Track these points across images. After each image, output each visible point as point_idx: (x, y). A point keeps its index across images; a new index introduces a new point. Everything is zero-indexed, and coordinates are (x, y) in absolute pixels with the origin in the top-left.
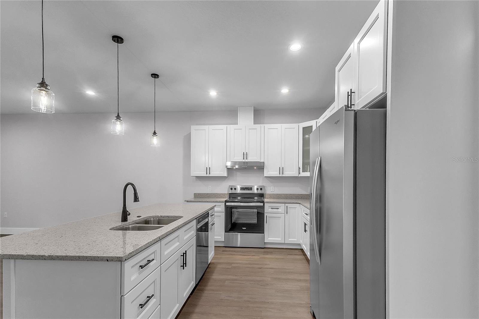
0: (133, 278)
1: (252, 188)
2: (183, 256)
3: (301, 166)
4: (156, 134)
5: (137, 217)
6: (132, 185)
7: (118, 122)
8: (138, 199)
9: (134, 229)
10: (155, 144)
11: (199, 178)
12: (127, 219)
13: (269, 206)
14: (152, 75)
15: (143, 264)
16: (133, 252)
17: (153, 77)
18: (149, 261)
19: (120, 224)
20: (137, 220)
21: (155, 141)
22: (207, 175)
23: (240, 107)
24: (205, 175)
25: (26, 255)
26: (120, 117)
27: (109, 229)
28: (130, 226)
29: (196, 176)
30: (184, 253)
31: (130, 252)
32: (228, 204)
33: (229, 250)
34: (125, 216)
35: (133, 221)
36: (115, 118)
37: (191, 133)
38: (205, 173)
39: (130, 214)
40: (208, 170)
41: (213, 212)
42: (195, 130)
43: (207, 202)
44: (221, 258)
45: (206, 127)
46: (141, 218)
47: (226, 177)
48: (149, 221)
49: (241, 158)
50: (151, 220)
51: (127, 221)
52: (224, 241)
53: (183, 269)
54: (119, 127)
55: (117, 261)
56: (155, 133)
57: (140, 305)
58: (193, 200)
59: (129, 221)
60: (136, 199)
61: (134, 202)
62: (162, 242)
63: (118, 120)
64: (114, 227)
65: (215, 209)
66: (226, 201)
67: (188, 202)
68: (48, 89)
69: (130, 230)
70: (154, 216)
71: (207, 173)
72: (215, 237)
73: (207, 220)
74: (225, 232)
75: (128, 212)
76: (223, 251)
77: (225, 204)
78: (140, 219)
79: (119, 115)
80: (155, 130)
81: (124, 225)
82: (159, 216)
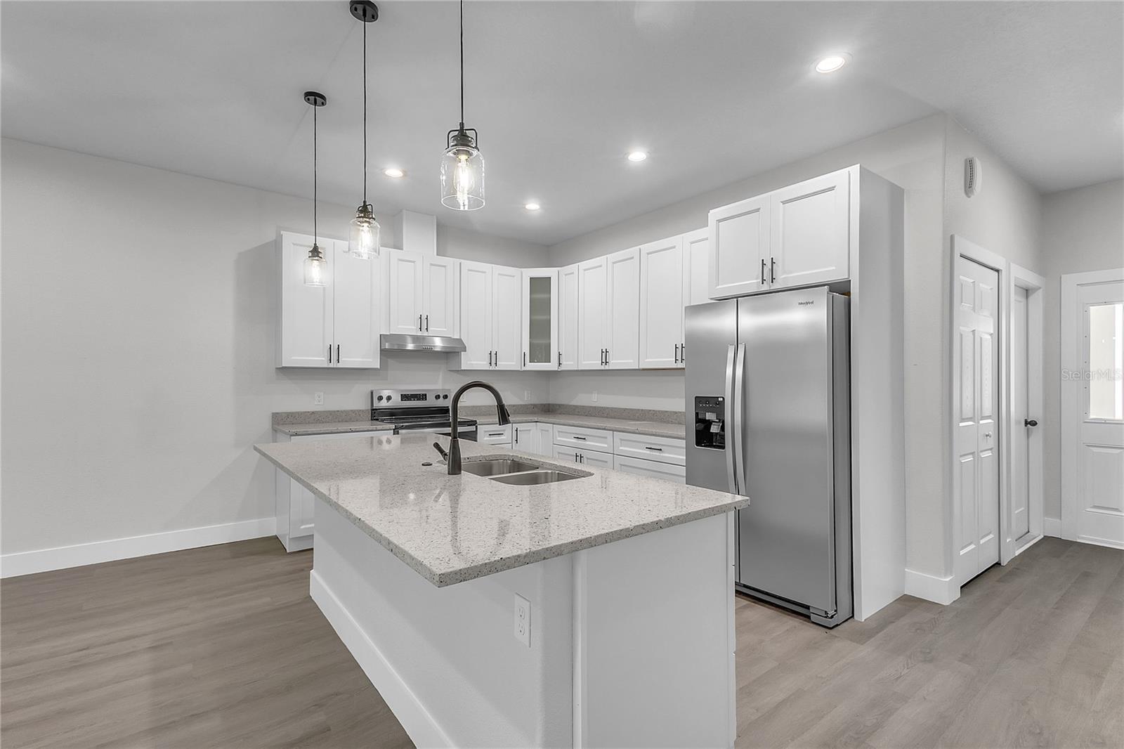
1: (426, 395)
3: (526, 349)
10: (315, 281)
11: (287, 372)
13: (485, 432)
17: (308, 101)
22: (331, 365)
23: (407, 210)
38: (323, 358)
40: (334, 351)
45: (326, 243)
47: (376, 369)
49: (413, 327)
56: (315, 252)
71: (329, 360)
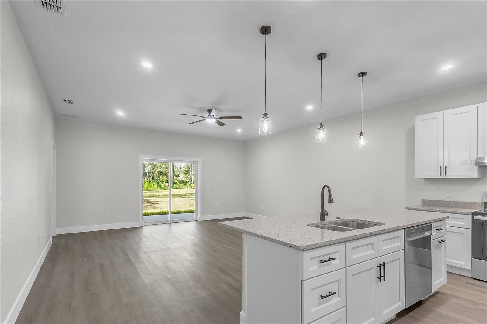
0: (312, 269)
2: (380, 267)
4: (363, 135)
5: (337, 218)
6: (328, 187)
7: (321, 130)
8: (332, 200)
9: (329, 228)
10: (362, 145)
11: (429, 180)
12: (325, 218)
14: (359, 74)
15: (323, 259)
16: (311, 245)
17: (360, 76)
18: (330, 259)
19: (318, 221)
20: (335, 221)
21: (362, 142)
22: (442, 177)
24: (439, 177)
25: (250, 232)
26: (323, 126)
27: (307, 225)
28: (326, 225)
29: (424, 178)
30: (380, 264)
31: (308, 245)
32: (476, 217)
33: (480, 285)
34: (323, 215)
35: (330, 221)
36: (319, 127)
37: (415, 126)
38: (437, 174)
39: (328, 215)
40: (443, 169)
41: (443, 225)
42: (421, 120)
43: (440, 212)
44: (460, 291)
45: (439, 114)
46: (340, 219)
47: (475, 178)
48: (347, 224)
50: (350, 223)
51: (325, 220)
52: (471, 269)
53: (380, 282)
54: (322, 135)
55: (296, 249)
56: (362, 133)
57: (321, 296)
58: (420, 208)
59: (326, 221)
60: (331, 201)
61: (329, 203)
62: (347, 244)
63: (321, 128)
64: (311, 224)
65: (447, 222)
66: (474, 214)
67: (410, 209)
68: (268, 117)
69: (326, 229)
70: (354, 219)
71: (440, 174)
72: (447, 260)
73: (427, 234)
74: (473, 258)
75: (326, 212)
76: (466, 283)
77: (473, 217)
78: (338, 220)
79: (322, 124)
80: (362, 131)
81: (321, 224)
82: (359, 220)
